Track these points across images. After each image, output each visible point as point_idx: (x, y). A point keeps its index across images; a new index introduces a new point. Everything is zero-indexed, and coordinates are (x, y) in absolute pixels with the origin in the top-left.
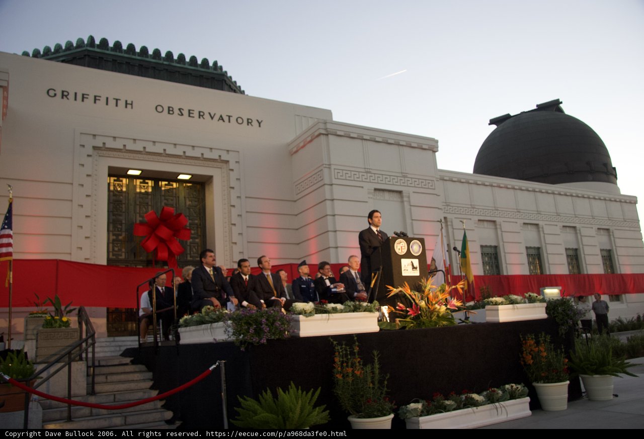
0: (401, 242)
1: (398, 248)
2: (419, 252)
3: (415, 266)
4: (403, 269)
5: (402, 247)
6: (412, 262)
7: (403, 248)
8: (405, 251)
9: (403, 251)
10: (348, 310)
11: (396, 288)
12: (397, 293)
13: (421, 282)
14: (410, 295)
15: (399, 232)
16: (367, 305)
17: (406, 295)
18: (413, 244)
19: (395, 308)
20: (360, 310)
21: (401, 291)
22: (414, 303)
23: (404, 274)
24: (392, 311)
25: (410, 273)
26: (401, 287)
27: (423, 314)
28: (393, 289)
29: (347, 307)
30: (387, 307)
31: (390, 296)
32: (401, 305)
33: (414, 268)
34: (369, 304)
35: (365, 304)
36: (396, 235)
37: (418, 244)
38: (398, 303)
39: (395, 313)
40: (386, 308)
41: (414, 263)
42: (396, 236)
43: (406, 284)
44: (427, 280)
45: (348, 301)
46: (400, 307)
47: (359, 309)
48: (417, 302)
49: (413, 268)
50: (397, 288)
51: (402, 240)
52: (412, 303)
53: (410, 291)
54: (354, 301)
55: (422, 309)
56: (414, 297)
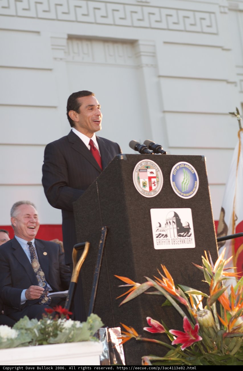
0: (147, 167)
1: (142, 181)
2: (192, 190)
3: (184, 225)
4: (155, 234)
5: (150, 178)
6: (176, 215)
7: (153, 180)
8: (158, 188)
9: (154, 188)
10: (29, 340)
11: (141, 283)
12: (143, 293)
13: (201, 264)
14: (175, 297)
15: (142, 143)
16: (73, 326)
17: (165, 298)
18: (177, 171)
19: (139, 330)
20: (57, 339)
21: (152, 288)
22: (185, 317)
23: (159, 245)
24: (133, 339)
25: (174, 242)
26: (154, 279)
27: (208, 341)
28: (134, 283)
29: (24, 331)
30: (119, 329)
31: (125, 301)
32: (154, 322)
33: (182, 230)
34: (78, 324)
35: (68, 324)
36: (136, 149)
37: (190, 171)
38: (148, 318)
39: (139, 342)
40: (116, 332)
41: (180, 218)
42: (137, 153)
43: (165, 270)
44: (215, 258)
45: (26, 317)
46: (153, 327)
47: (55, 335)
48: (194, 313)
49: (179, 231)
50: (142, 281)
51: (150, 162)
52: (182, 318)
53: (174, 287)
54: (39, 318)
55: (205, 330)
56: (185, 301)
